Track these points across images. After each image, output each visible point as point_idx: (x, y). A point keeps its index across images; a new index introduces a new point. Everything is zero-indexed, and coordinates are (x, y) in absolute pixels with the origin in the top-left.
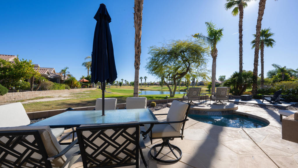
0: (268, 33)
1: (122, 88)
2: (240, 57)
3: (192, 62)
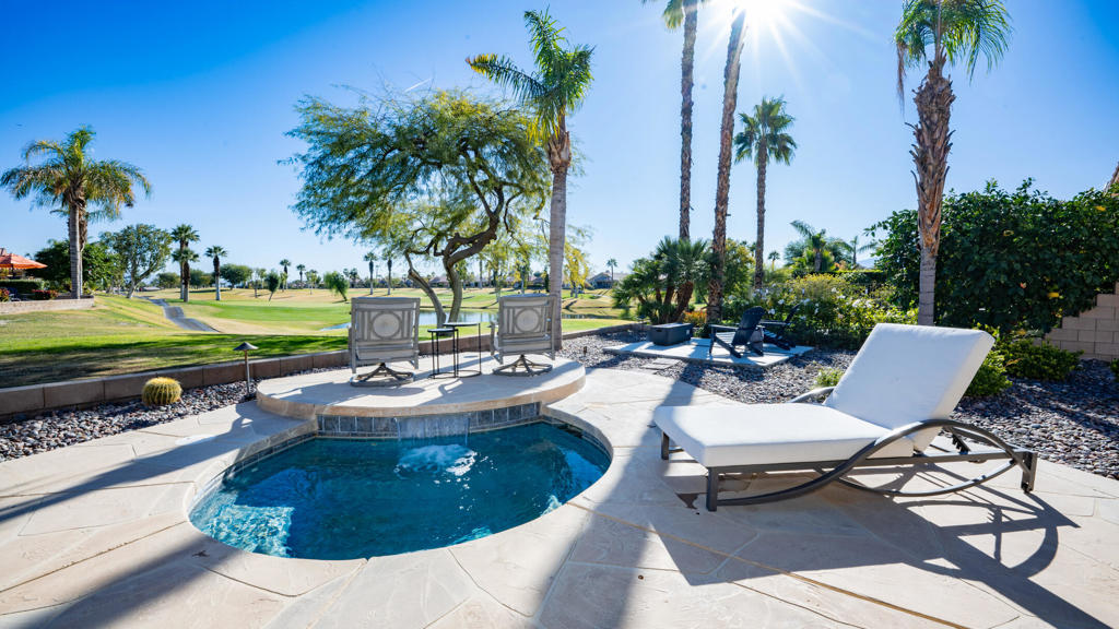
0: (779, 114)
2: (682, 186)
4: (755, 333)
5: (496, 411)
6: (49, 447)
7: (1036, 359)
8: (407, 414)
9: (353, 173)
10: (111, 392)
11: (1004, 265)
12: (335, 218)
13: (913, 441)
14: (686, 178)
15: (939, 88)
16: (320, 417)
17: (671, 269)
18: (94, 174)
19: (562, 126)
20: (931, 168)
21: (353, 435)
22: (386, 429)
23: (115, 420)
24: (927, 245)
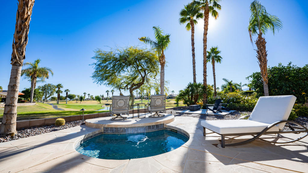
0: (217, 50)
1: (83, 103)
2: (193, 69)
3: (149, 71)
4: (219, 106)
5: (152, 126)
6: (32, 135)
7: (303, 110)
8: (128, 126)
9: (107, 68)
10: (47, 122)
11: (288, 85)
12: (102, 80)
13: (278, 127)
14: (194, 67)
15: (262, 40)
16: (104, 128)
17: (192, 90)
18: (40, 70)
19: (163, 54)
20: (263, 60)
21: (113, 133)
22: (122, 131)
23: (48, 129)
24: (265, 81)
